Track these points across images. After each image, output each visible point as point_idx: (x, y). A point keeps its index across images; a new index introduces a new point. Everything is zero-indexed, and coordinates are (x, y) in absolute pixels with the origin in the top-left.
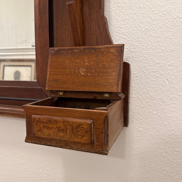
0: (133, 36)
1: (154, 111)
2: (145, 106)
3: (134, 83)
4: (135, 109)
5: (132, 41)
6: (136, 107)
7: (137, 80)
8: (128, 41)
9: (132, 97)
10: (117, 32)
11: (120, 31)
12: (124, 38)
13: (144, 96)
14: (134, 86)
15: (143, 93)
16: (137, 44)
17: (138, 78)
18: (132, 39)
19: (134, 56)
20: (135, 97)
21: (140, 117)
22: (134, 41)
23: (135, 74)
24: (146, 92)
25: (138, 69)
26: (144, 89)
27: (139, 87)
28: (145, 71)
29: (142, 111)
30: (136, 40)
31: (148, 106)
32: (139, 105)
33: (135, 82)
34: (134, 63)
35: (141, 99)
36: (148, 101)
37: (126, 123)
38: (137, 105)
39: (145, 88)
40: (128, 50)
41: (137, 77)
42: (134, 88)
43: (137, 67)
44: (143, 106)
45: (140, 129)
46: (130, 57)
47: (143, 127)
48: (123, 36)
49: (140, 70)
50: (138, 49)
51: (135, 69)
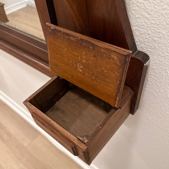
0: (160, 18)
1: (167, 111)
2: (158, 103)
3: (151, 78)
4: (147, 101)
5: (158, 25)
6: (148, 100)
7: (156, 76)
8: (152, 23)
9: (146, 90)
10: (137, 5)
11: (142, 5)
12: (147, 18)
13: (159, 95)
14: (150, 81)
15: (160, 92)
16: (164, 32)
17: (156, 75)
18: (158, 23)
19: (157, 47)
20: (149, 91)
21: (151, 109)
22: (162, 26)
23: (154, 69)
24: (163, 92)
25: (159, 64)
26: (162, 88)
27: (156, 84)
28: (167, 71)
29: (154, 106)
30: (164, 26)
31: (162, 104)
32: (152, 99)
33: (152, 77)
34: (155, 56)
35: (155, 95)
36: (163, 100)
37: (133, 108)
38: (149, 98)
39: (163, 88)
40: (150, 37)
42: (150, 83)
43: (158, 62)
44: (156, 102)
45: (149, 117)
46: (150, 46)
47: (152, 117)
48: (146, 14)
49: (161, 66)
50: (165, 41)
51: (155, 64)
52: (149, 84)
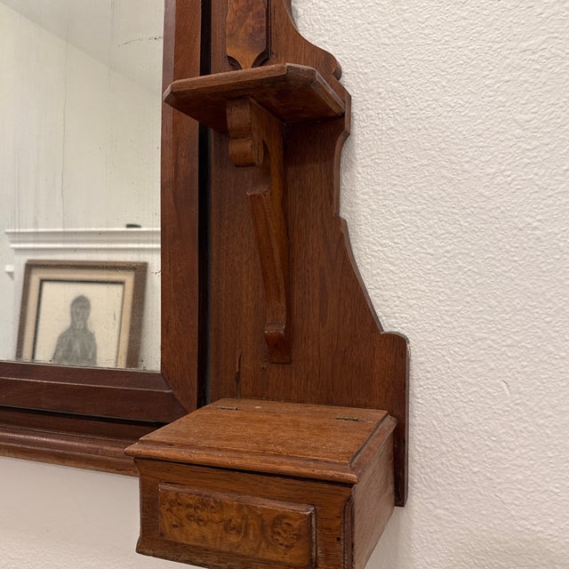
0: (413, 266)
1: (474, 465)
2: (450, 449)
3: (421, 386)
4: (425, 456)
5: (410, 278)
6: (427, 452)
7: (428, 379)
8: (400, 278)
9: (416, 423)
10: (372, 255)
11: (381, 254)
12: (392, 271)
13: (446, 424)
14: (419, 396)
15: (445, 416)
16: (423, 288)
17: (429, 375)
18: (411, 275)
19: (417, 317)
20: (423, 426)
21: (438, 480)
22: (417, 279)
23: (421, 364)
24: (453, 413)
25: (428, 350)
26: (447, 403)
27: (434, 399)
28: (446, 358)
29: (443, 464)
30: (421, 277)
31: (458, 449)
32: (433, 446)
33: (422, 384)
34: (417, 335)
35: (439, 429)
36: (457, 436)
37: (399, 495)
38: (427, 445)
39: (450, 402)
40: (401, 302)
41: (428, 372)
42: (419, 400)
43: (425, 346)
44: (444, 448)
45: (439, 511)
46: (406, 318)
47: (446, 506)
48: (389, 266)
49: (434, 353)
50: (427, 301)
51: (421, 351)
52: (419, 403)
